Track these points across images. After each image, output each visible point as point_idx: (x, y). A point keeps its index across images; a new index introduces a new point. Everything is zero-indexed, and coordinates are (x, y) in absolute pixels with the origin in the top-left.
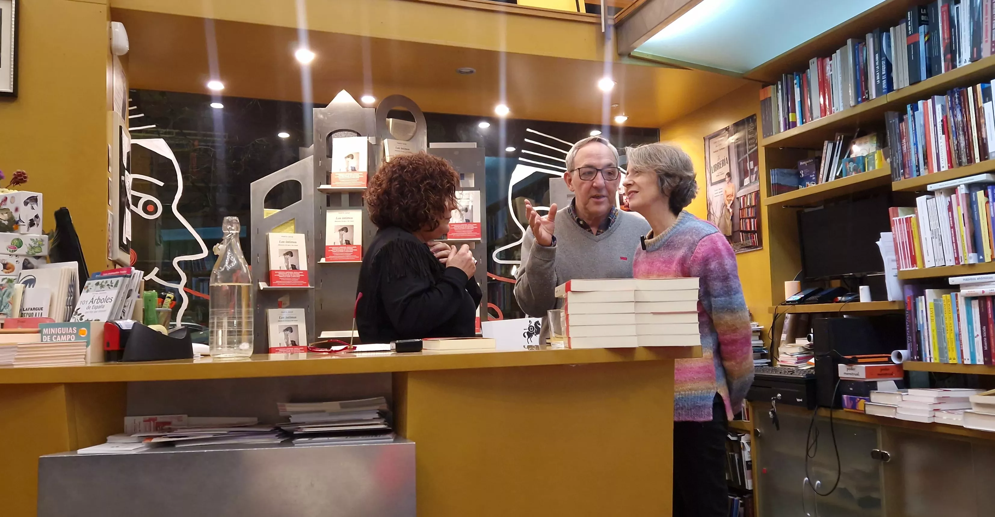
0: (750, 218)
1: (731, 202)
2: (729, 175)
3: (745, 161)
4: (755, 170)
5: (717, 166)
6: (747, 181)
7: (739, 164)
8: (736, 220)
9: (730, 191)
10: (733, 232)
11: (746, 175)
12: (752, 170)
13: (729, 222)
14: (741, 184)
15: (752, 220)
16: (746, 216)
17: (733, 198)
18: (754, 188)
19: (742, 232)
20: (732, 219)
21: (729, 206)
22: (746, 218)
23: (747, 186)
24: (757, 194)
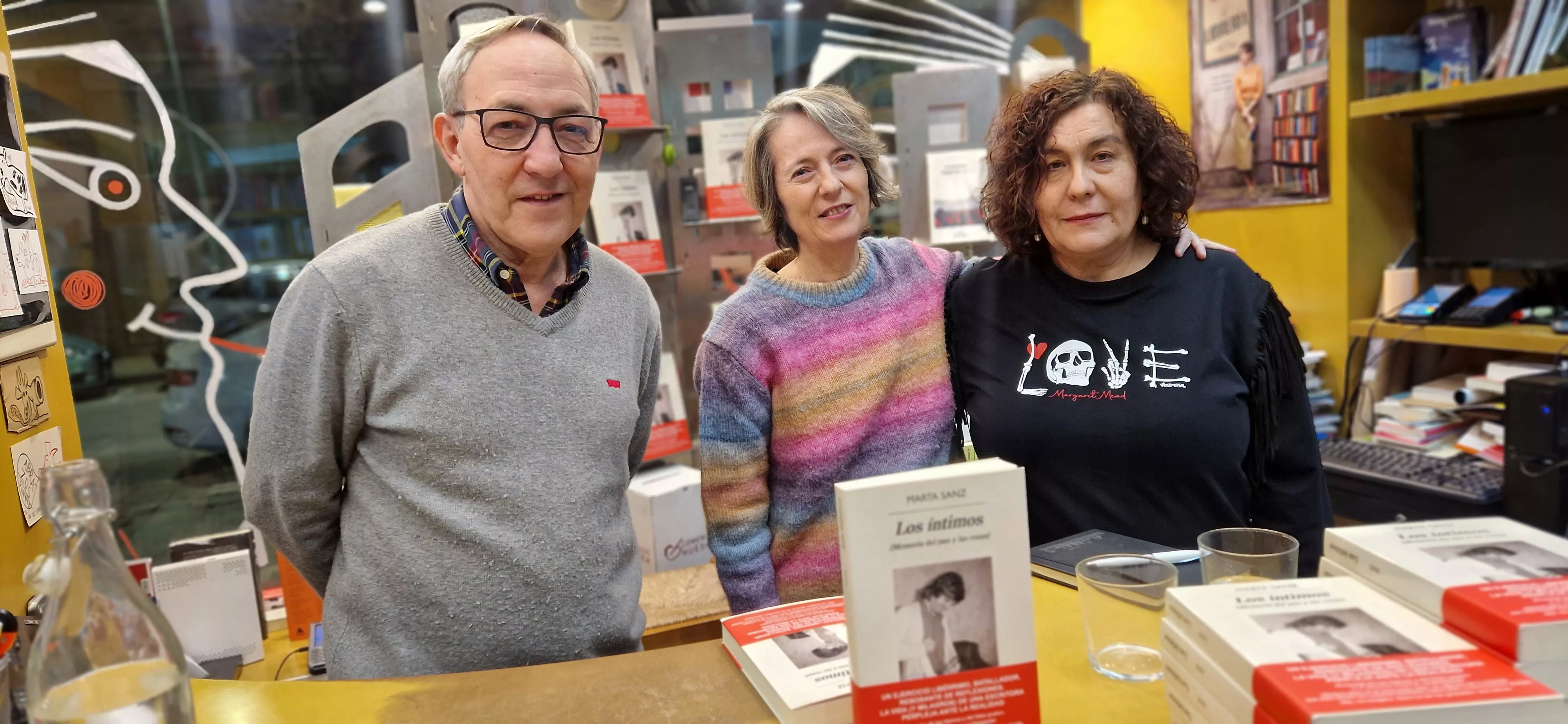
0: (1301, 139)
1: (1253, 103)
2: (1250, 48)
3: (1293, 19)
4: (1320, 36)
5: (1220, 30)
6: (1295, 61)
7: (1276, 25)
8: (1265, 139)
9: (1249, 80)
10: (1256, 164)
11: (1293, 45)
12: (1310, 40)
13: (1245, 143)
14: (1281, 67)
15: (1306, 144)
16: (1291, 132)
17: (1257, 96)
18: (1315, 75)
19: (1281, 164)
20: (1255, 136)
21: (1246, 111)
22: (1289, 138)
23: (1295, 72)
24: (1322, 90)
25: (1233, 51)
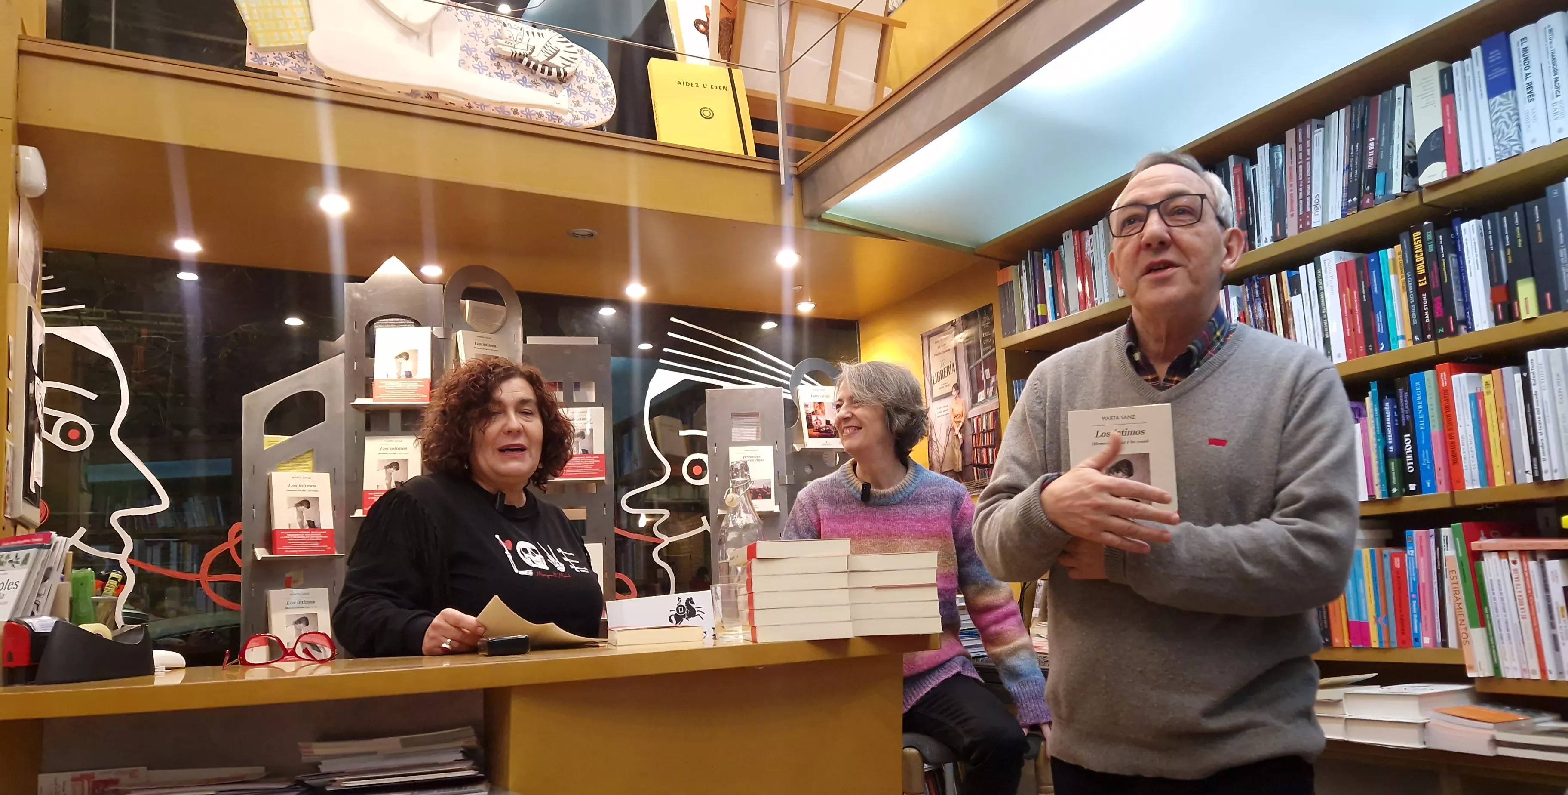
0: (987, 448)
1: (961, 425)
2: (957, 387)
3: (978, 368)
4: (993, 381)
5: (941, 375)
6: (981, 396)
7: (970, 372)
8: (968, 450)
9: (958, 409)
10: (964, 467)
11: (980, 388)
12: (988, 381)
13: (958, 452)
14: (974, 400)
15: (990, 450)
16: (981, 444)
17: (962, 420)
18: (991, 405)
19: (977, 466)
20: (962, 448)
21: (957, 430)
22: (981, 447)
23: (981, 402)
24: (996, 413)
25: (948, 389)
